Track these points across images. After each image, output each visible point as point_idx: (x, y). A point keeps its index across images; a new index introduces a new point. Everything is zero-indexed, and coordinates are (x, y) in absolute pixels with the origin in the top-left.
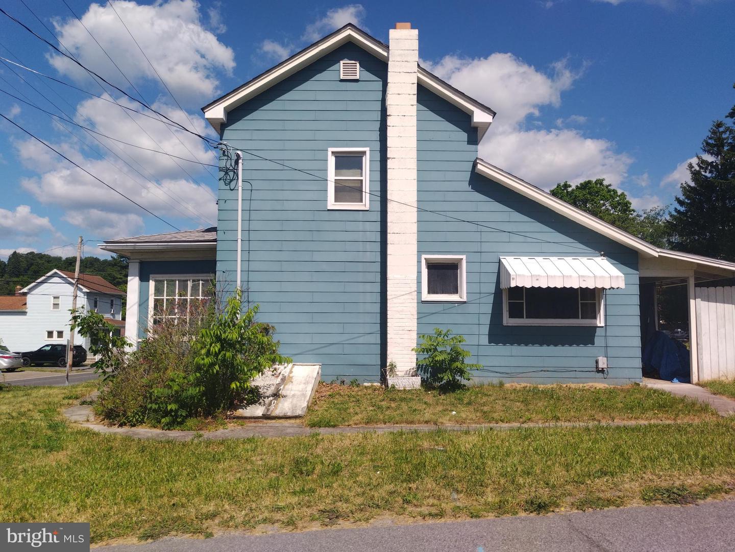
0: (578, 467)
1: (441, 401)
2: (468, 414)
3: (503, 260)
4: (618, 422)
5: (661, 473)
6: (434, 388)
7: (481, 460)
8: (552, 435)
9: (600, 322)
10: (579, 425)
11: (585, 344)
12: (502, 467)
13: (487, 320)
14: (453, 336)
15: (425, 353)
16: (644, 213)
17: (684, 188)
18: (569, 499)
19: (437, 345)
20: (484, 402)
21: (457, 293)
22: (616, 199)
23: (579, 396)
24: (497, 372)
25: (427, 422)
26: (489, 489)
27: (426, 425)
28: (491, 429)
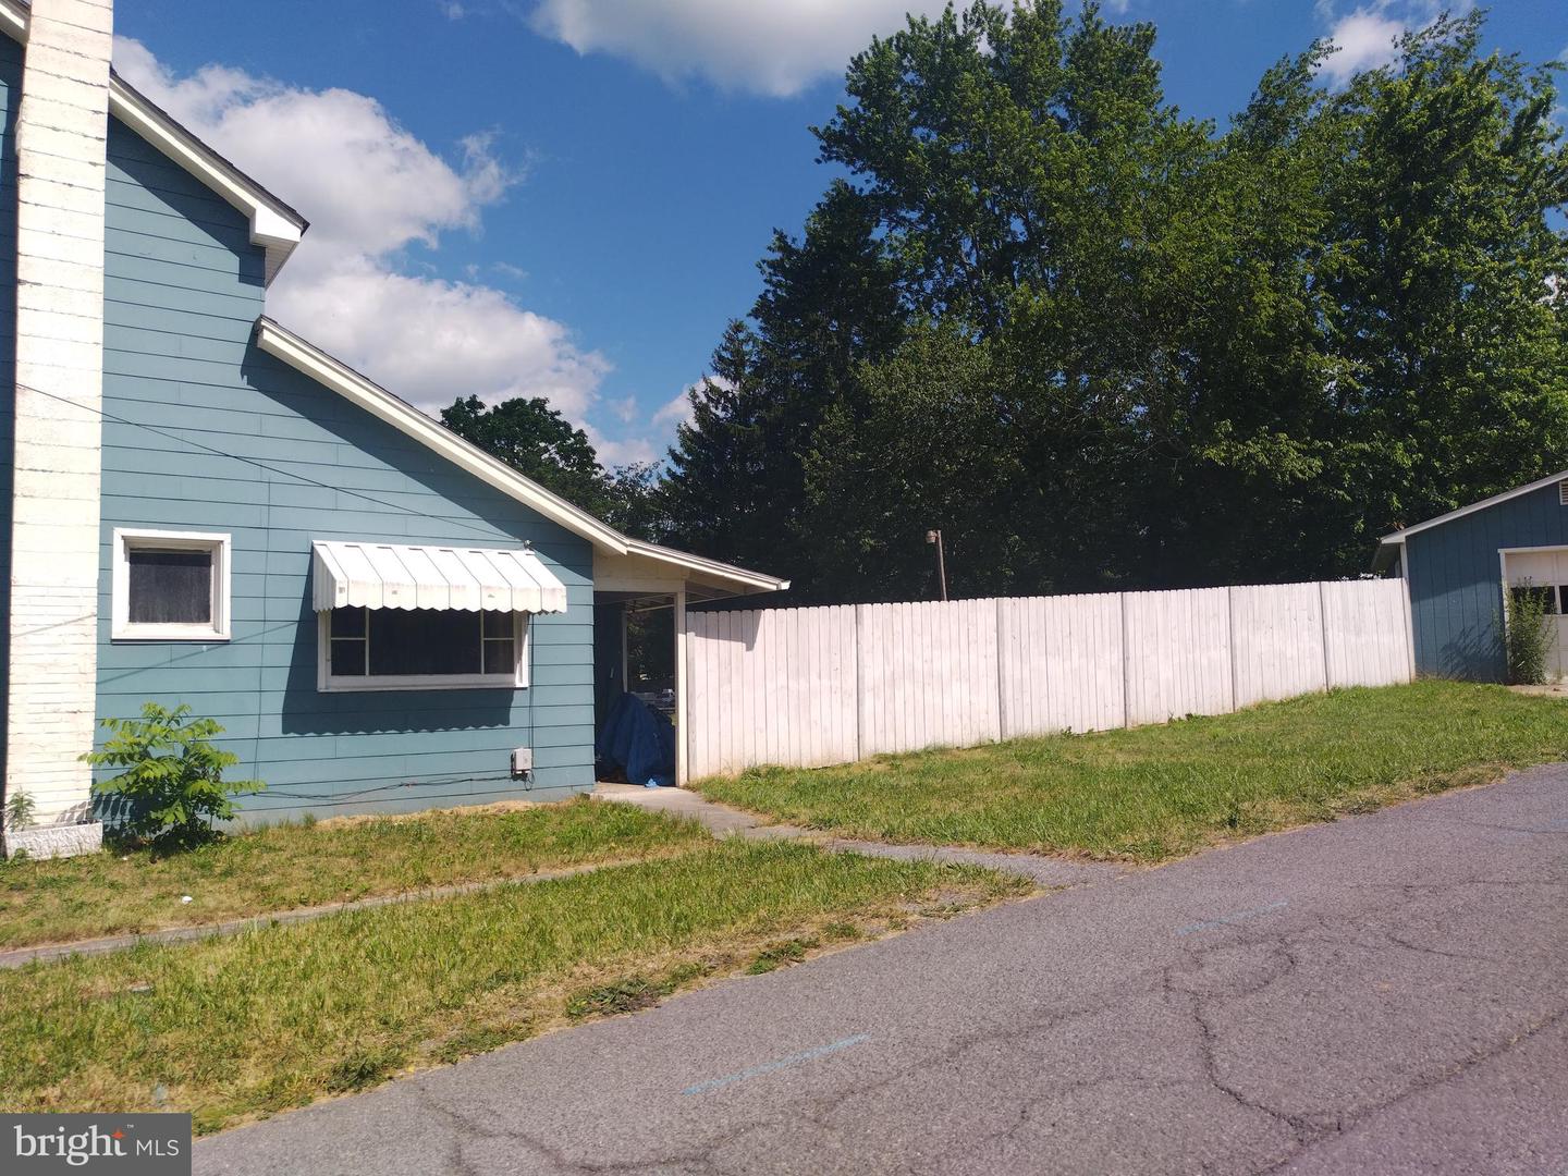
0: (454, 976)
1: (155, 876)
2: (224, 897)
3: (319, 549)
4: (545, 874)
5: (605, 960)
6: (139, 848)
7: (242, 998)
8: (409, 918)
9: (521, 678)
10: (468, 890)
11: (492, 724)
12: (291, 1005)
13: (279, 681)
14: (192, 720)
15: (118, 764)
16: (618, 473)
17: (683, 433)
18: (428, 1045)
19: (150, 743)
20: (265, 866)
21: (207, 619)
22: (569, 442)
23: (473, 830)
24: (300, 797)
25: (110, 931)
26: (252, 1060)
27: (108, 937)
28: (275, 923)
